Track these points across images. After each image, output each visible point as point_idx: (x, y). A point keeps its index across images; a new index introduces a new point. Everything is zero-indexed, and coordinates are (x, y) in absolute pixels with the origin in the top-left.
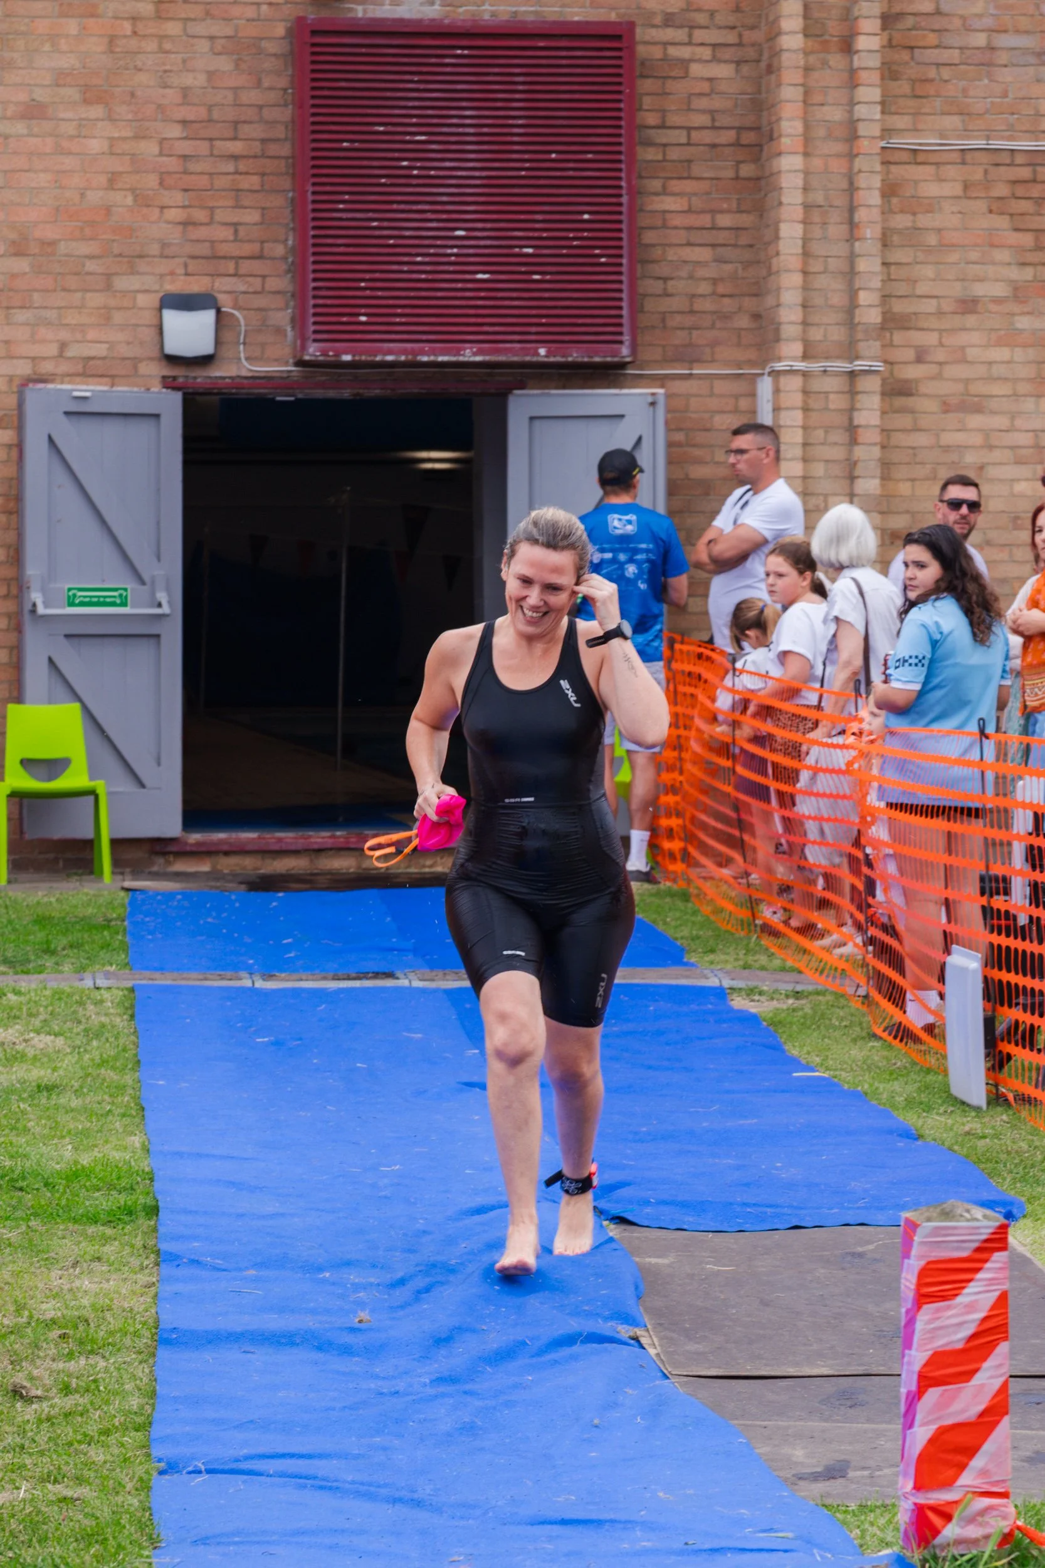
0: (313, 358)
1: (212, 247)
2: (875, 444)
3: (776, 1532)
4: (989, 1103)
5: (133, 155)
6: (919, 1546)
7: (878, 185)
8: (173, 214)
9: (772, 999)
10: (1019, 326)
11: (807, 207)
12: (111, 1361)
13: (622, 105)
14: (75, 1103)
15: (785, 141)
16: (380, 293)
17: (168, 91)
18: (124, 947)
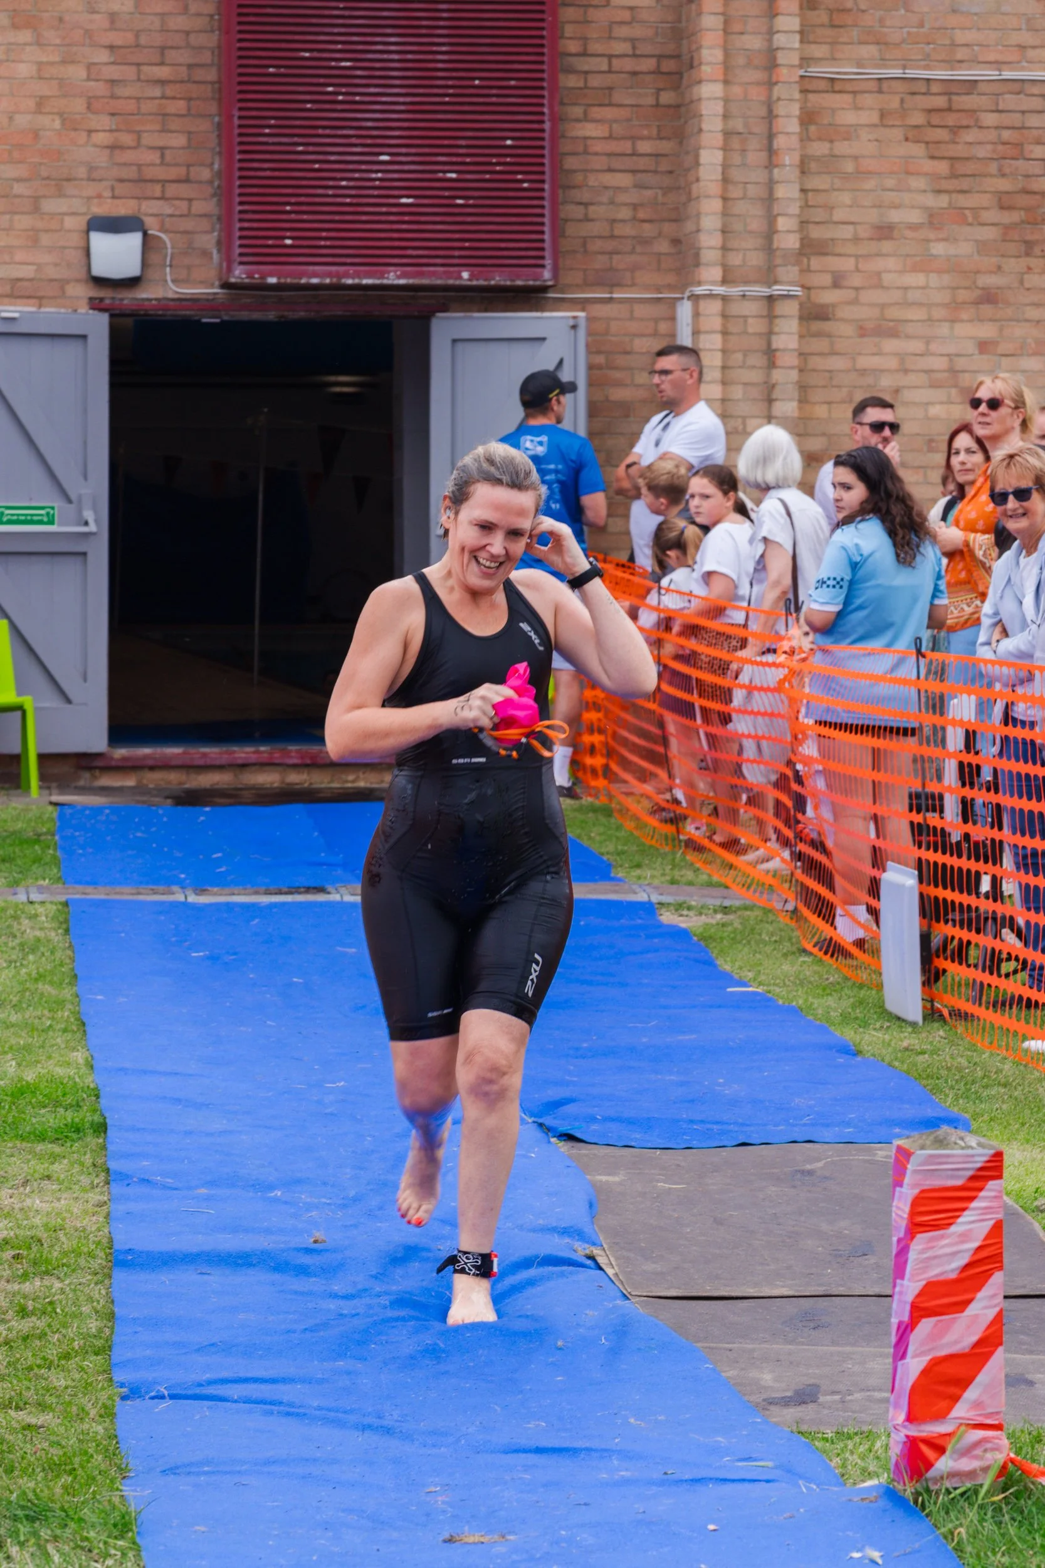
0: (239, 281)
1: (139, 170)
2: (792, 368)
3: (755, 1460)
4: (924, 1019)
5: (62, 79)
6: (911, 1479)
7: (797, 113)
8: (101, 138)
9: (701, 914)
10: (934, 252)
11: (727, 134)
12: (67, 1282)
13: (545, 33)
14: (14, 1018)
15: (706, 70)
16: (305, 217)
17: (96, 17)
18: (56, 861)
